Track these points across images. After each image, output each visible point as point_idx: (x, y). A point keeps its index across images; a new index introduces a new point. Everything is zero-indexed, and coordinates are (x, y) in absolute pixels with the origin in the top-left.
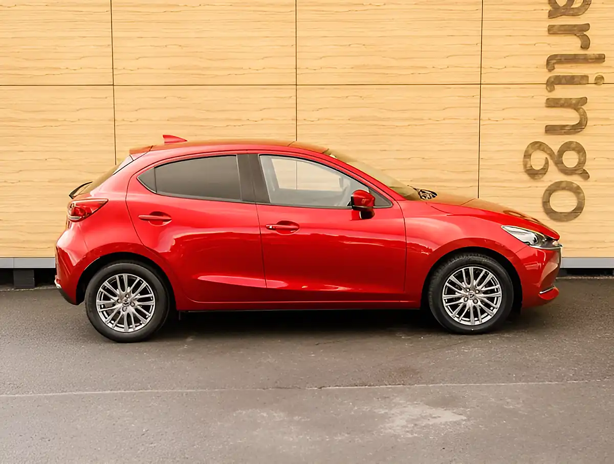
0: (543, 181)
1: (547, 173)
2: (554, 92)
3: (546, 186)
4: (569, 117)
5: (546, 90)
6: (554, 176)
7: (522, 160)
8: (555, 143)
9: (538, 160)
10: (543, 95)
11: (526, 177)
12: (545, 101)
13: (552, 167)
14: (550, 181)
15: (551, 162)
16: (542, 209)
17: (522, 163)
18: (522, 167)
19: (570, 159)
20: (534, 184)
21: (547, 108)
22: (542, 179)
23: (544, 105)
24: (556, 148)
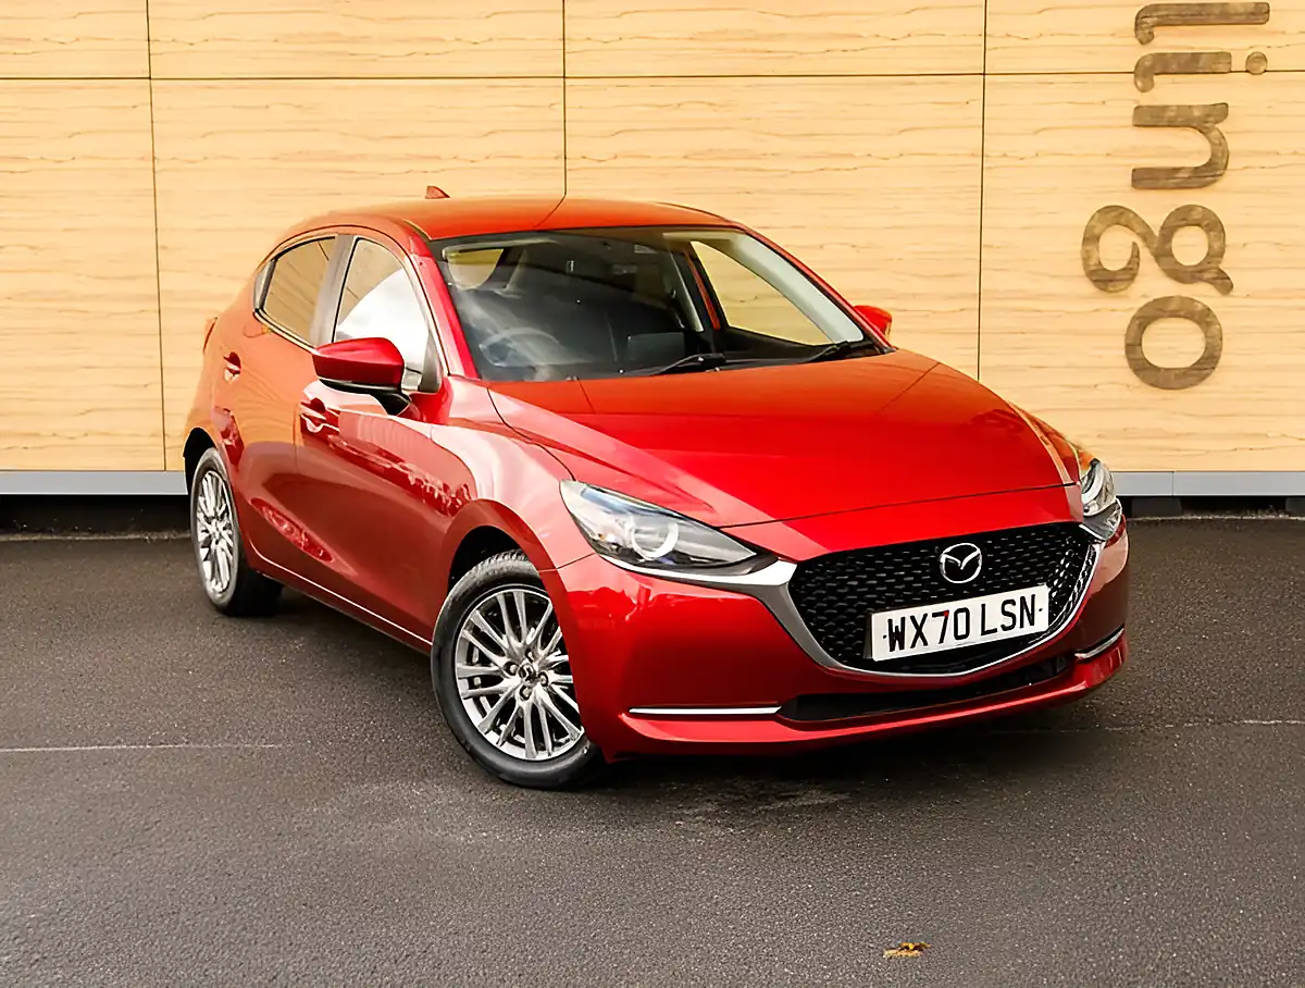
0: (1127, 297)
1: (1137, 279)
2: (1153, 91)
3: (1131, 309)
4: (1189, 149)
5: (1133, 87)
6: (1153, 284)
7: (1080, 248)
8: (1154, 208)
9: (1115, 249)
10: (1127, 96)
11: (1088, 288)
12: (1131, 113)
13: (1148, 263)
14: (1144, 296)
15: (1145, 254)
16: (1125, 362)
17: (1079, 256)
18: (1080, 262)
19: (1190, 247)
20: (1106, 302)
21: (1137, 128)
22: (1122, 293)
23: (1130, 122)
24: (1155, 221)
